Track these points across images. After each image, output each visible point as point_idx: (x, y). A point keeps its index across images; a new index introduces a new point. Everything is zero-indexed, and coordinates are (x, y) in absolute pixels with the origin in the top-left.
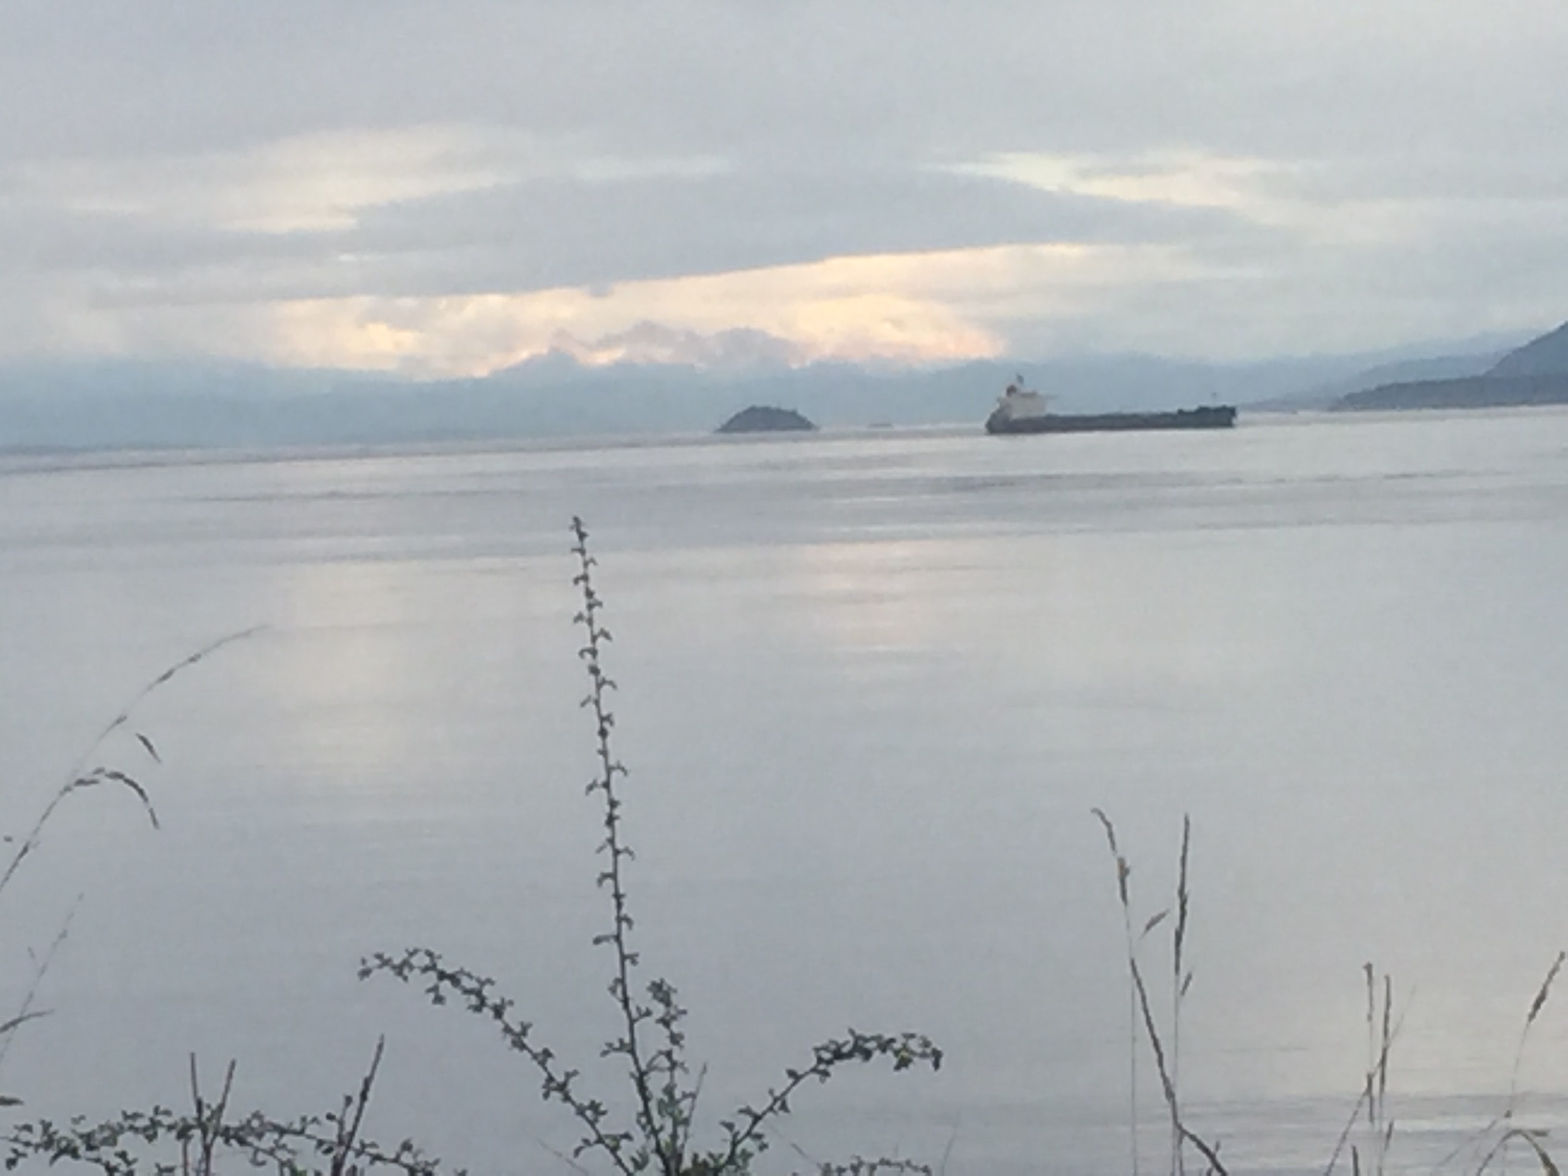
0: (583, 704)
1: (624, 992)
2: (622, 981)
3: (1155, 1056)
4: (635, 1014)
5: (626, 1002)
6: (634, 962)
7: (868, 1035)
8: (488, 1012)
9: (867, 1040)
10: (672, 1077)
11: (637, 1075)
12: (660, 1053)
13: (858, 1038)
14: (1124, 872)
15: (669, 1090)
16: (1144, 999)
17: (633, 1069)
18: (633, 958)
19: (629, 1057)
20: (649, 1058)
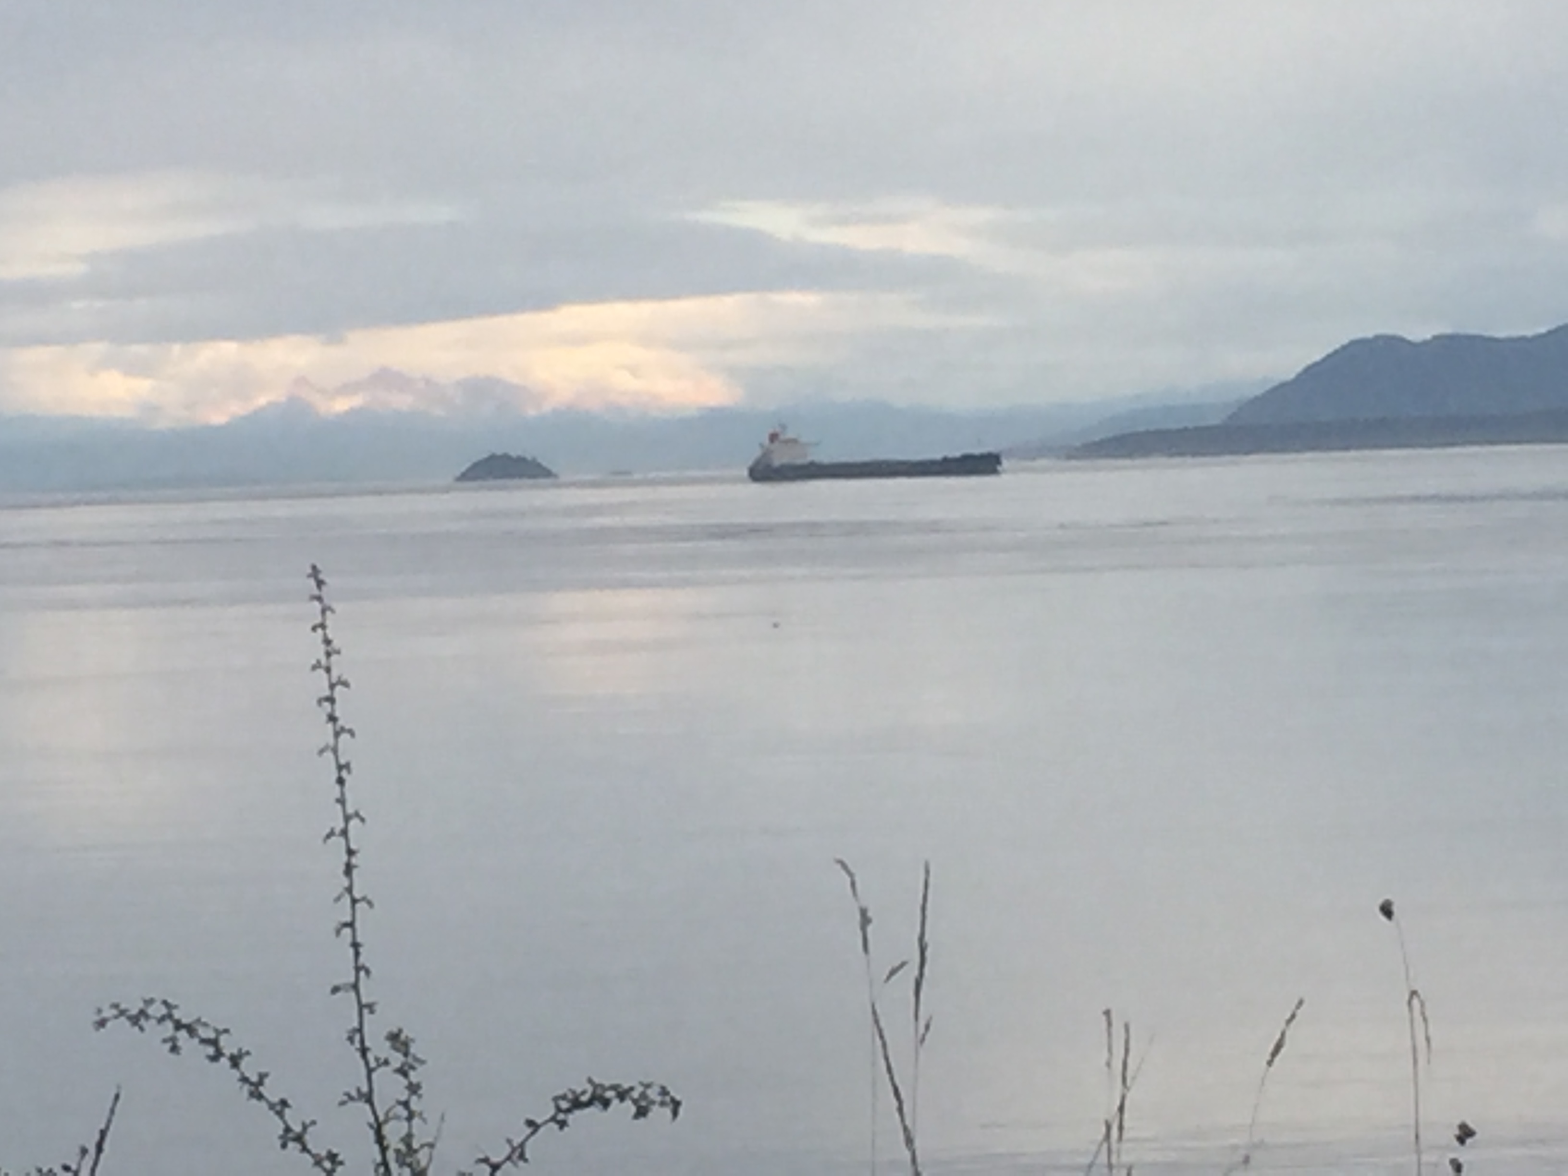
0: (321, 752)
1: (362, 1041)
2: (360, 1030)
3: (895, 1103)
4: (373, 1064)
5: (364, 1051)
6: (372, 1012)
7: (607, 1083)
8: (224, 1061)
9: (605, 1089)
10: (410, 1127)
11: (375, 1126)
12: (399, 1103)
13: (595, 1086)
14: (865, 920)
15: (407, 1139)
16: (884, 1045)
17: (372, 1119)
18: (371, 1007)
19: (367, 1107)
20: (386, 1108)
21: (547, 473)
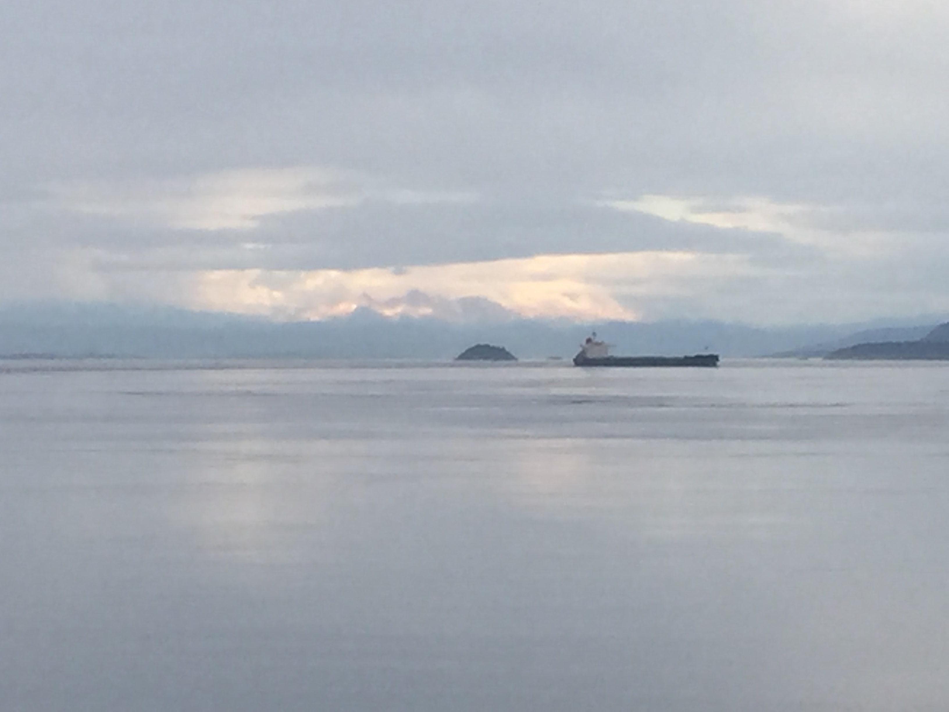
21: (512, 358)
